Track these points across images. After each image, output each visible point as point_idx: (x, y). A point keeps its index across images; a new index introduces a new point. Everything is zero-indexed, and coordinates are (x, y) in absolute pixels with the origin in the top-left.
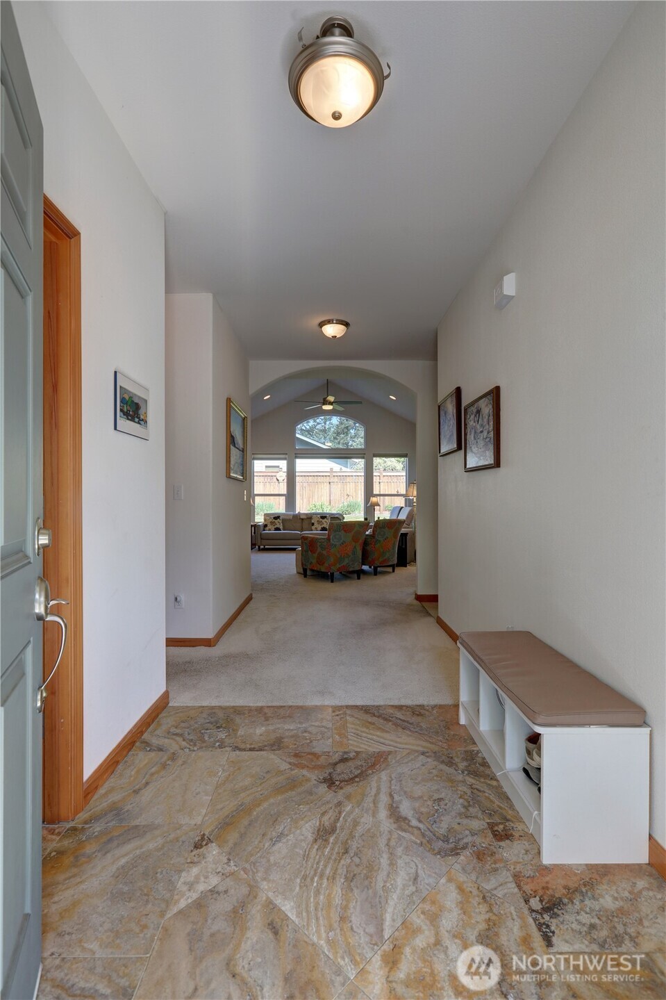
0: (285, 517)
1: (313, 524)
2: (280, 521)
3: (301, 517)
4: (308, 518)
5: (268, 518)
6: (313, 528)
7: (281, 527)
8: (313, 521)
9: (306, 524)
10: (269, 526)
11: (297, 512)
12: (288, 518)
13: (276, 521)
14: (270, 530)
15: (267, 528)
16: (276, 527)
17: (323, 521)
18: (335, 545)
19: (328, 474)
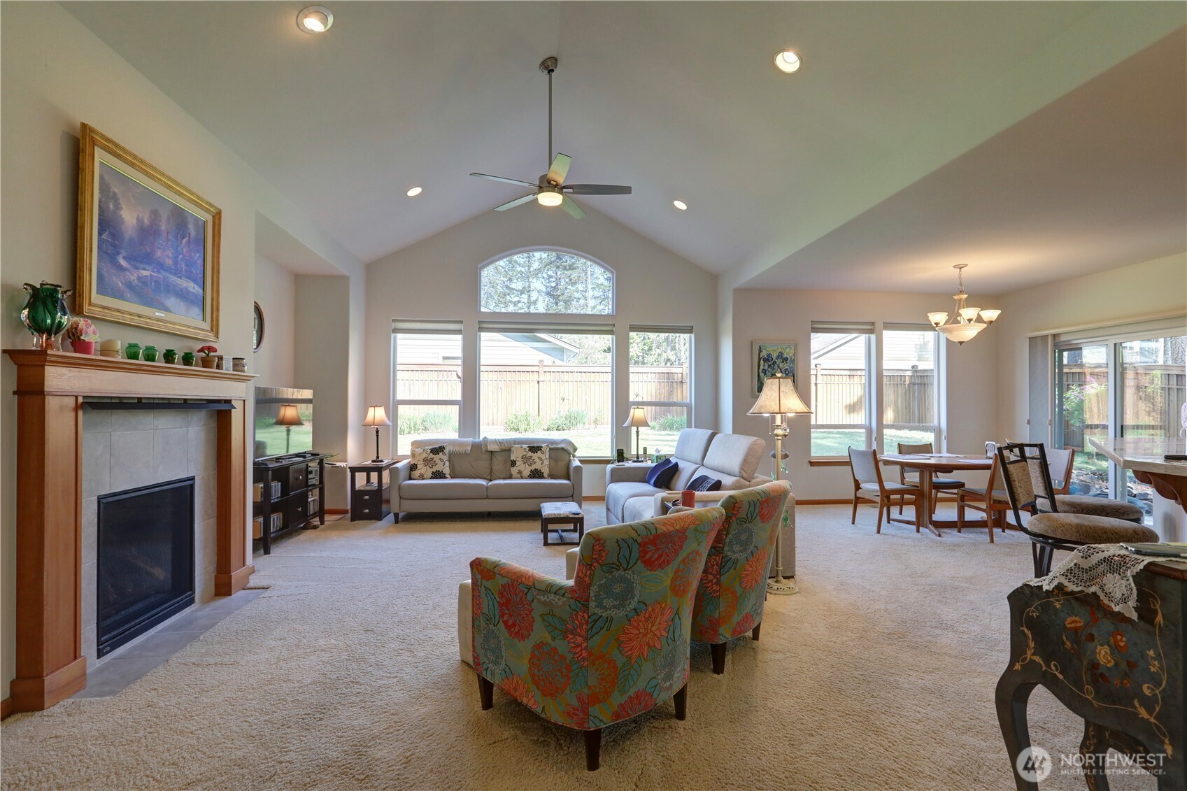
0: (457, 449)
1: (513, 463)
2: (446, 458)
3: (490, 448)
4: (503, 451)
5: (419, 450)
6: (514, 471)
7: (447, 471)
8: (513, 458)
9: (498, 465)
10: (422, 469)
11: (481, 439)
12: (462, 450)
13: (436, 458)
14: (422, 477)
15: (416, 473)
16: (434, 470)
17: (535, 456)
18: (609, 620)
19: (536, 369)
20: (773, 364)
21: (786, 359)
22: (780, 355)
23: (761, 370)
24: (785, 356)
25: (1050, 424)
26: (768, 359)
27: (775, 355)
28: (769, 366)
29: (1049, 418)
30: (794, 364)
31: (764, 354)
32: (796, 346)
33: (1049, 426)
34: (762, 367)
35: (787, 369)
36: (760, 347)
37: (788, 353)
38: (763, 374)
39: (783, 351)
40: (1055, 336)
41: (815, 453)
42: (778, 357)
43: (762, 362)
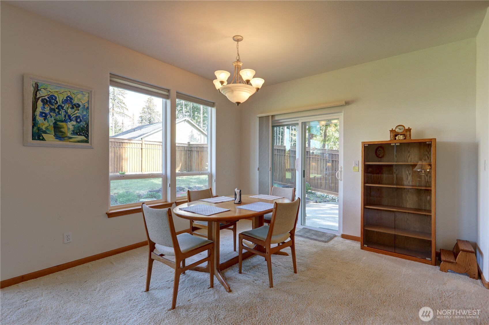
20: (58, 108)
21: (78, 106)
22: (69, 100)
23: (38, 113)
24: (75, 101)
25: (270, 170)
26: (50, 102)
27: (60, 99)
28: (52, 110)
29: (270, 167)
30: (87, 113)
31: (43, 93)
32: (90, 93)
33: (270, 171)
34: (39, 109)
35: (79, 117)
36: (37, 84)
37: (79, 99)
38: (42, 118)
39: (73, 96)
40: (273, 116)
41: (114, 206)
42: (66, 101)
43: (40, 104)
